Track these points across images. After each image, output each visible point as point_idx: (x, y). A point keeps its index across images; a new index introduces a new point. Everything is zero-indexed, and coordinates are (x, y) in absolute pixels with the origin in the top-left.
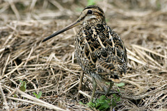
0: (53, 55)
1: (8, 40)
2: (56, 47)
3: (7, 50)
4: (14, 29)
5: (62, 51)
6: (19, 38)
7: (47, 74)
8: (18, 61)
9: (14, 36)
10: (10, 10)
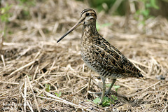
0: (69, 66)
1: (37, 55)
2: (71, 60)
3: (36, 62)
4: (42, 47)
5: (76, 63)
6: (45, 54)
7: (65, 79)
8: (45, 70)
9: (41, 53)
10: (38, 34)
